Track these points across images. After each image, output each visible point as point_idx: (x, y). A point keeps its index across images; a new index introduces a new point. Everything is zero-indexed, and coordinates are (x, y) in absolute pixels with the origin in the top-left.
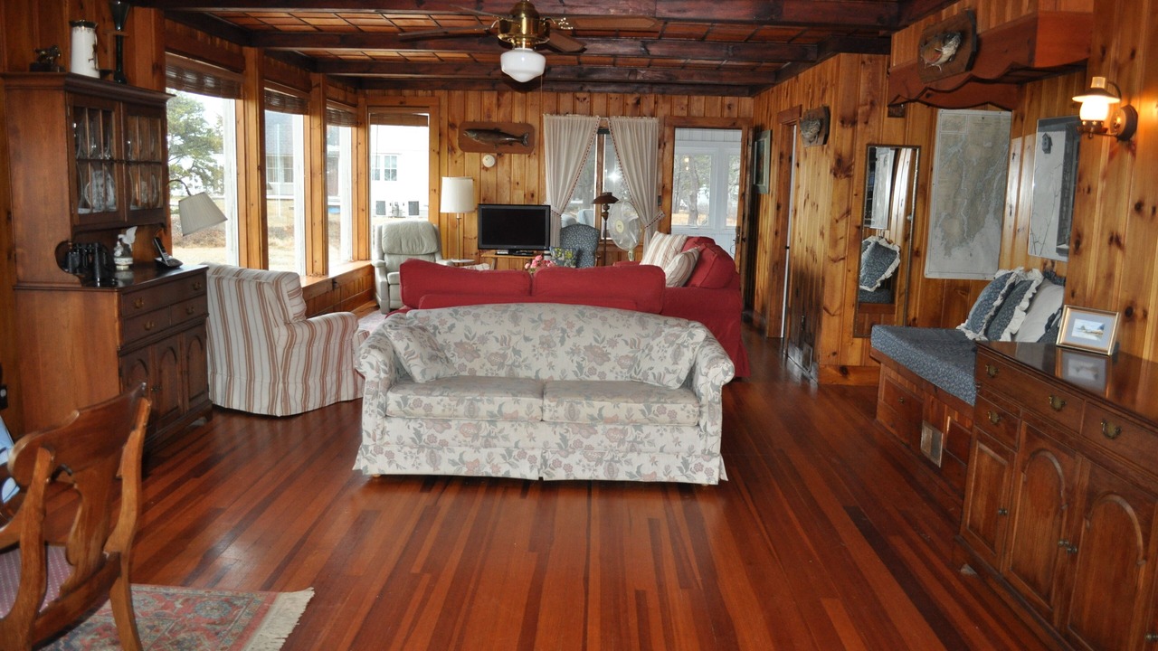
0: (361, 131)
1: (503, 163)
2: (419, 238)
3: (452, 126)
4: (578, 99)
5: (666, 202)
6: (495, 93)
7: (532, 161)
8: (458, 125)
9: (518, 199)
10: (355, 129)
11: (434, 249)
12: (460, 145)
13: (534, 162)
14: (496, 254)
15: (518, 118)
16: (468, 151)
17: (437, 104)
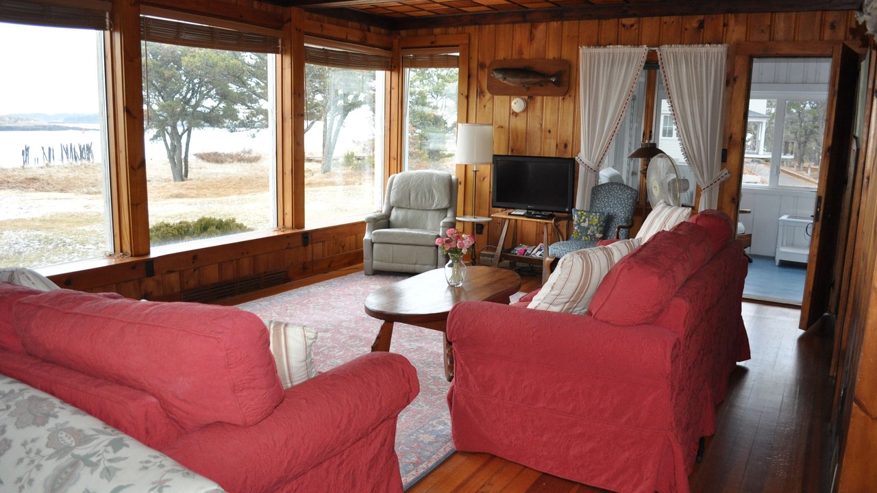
0: (395, 75)
1: (534, 109)
2: (430, 192)
3: (482, 66)
4: (624, 26)
5: (733, 158)
6: (529, 24)
7: (566, 104)
8: (488, 65)
9: (550, 150)
10: (388, 73)
11: (445, 204)
12: (489, 88)
13: (568, 105)
14: (510, 214)
15: (551, 54)
16: (497, 94)
17: (467, 41)
